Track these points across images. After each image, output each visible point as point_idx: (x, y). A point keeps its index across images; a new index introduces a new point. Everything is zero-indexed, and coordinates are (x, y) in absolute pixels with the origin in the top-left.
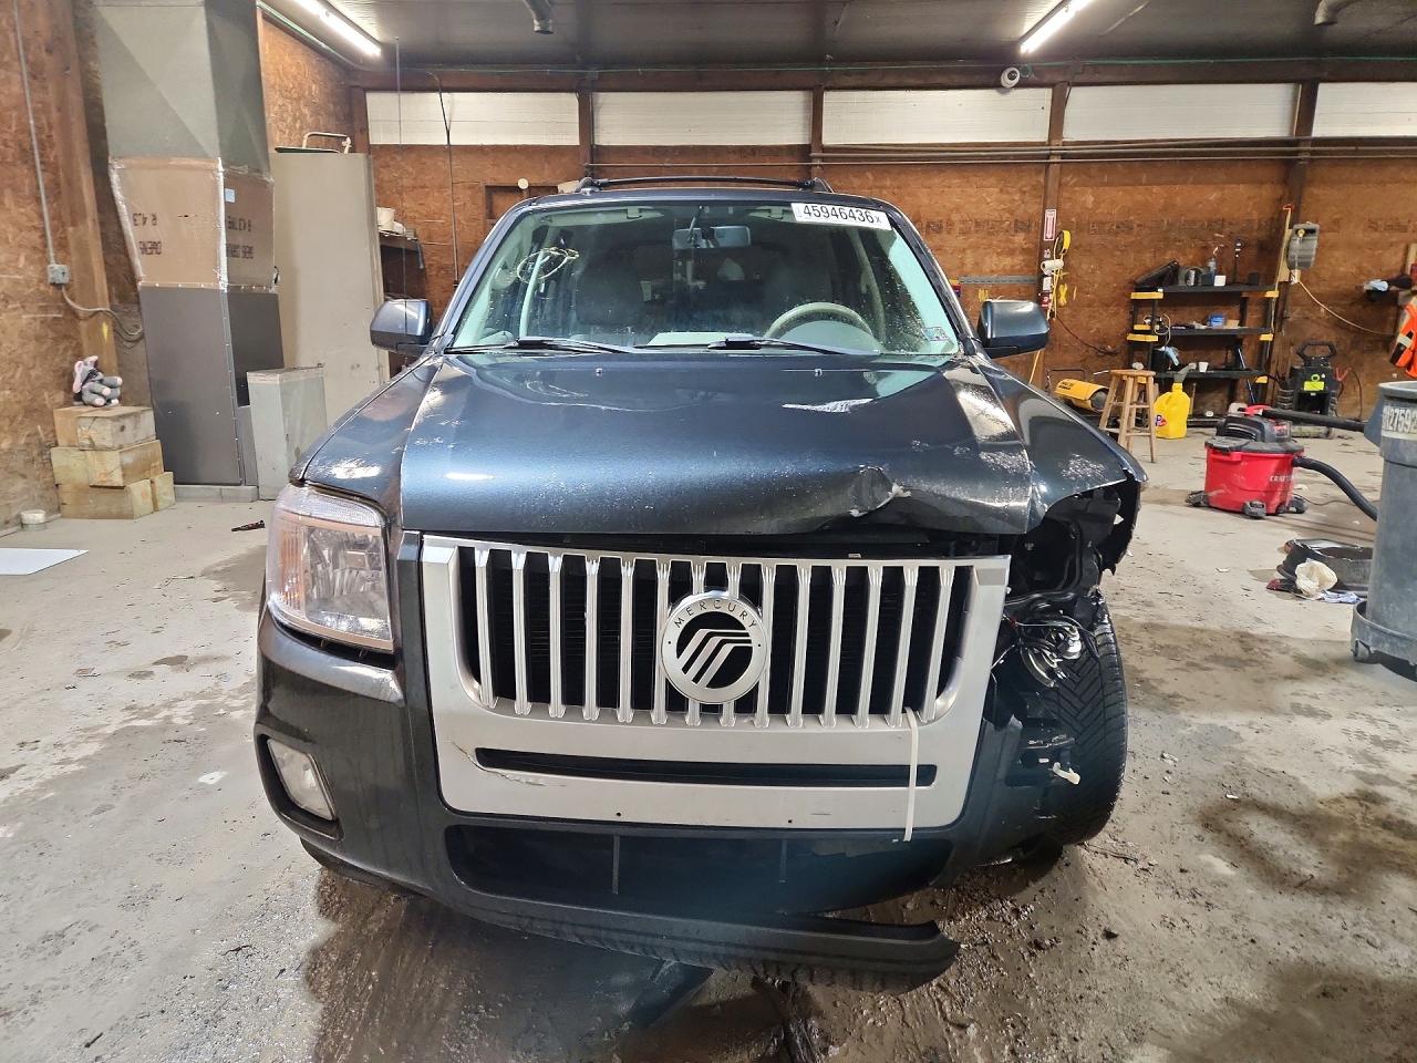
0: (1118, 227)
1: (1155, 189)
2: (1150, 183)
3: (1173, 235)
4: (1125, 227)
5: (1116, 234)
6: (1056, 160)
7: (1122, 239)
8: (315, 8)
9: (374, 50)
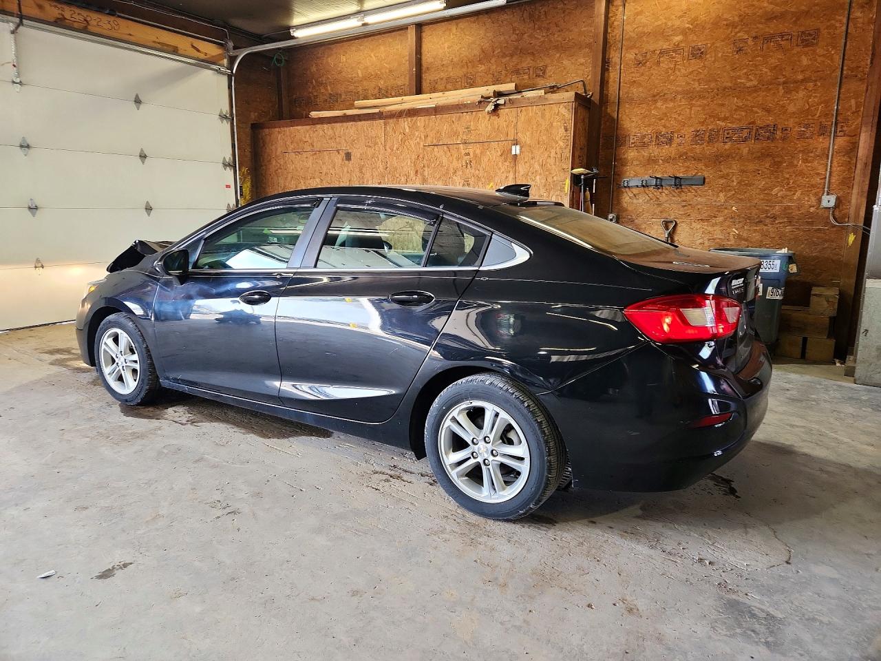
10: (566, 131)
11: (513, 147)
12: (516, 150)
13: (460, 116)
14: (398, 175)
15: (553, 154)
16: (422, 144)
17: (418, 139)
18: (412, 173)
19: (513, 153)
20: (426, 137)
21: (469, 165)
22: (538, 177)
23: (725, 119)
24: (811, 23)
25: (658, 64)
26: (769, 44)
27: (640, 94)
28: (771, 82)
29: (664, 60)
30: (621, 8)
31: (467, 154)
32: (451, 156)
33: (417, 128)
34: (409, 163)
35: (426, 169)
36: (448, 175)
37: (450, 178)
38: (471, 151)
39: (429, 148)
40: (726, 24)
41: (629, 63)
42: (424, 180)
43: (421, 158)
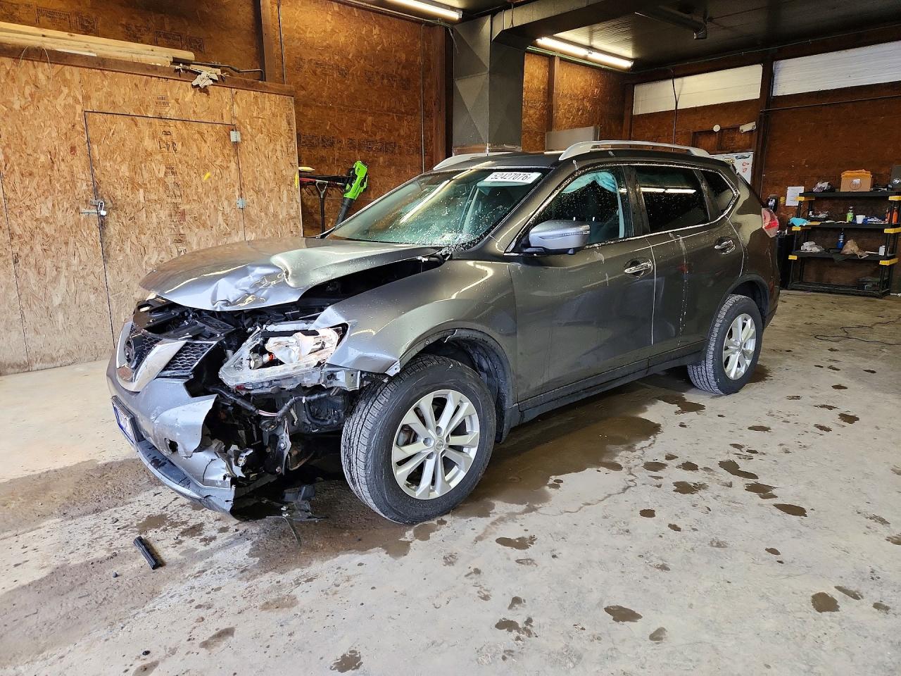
8: (582, 52)
9: (628, 64)
10: (289, 125)
11: (233, 134)
12: (235, 136)
13: (147, 81)
14: (29, 151)
15: (278, 147)
16: (79, 108)
17: (71, 101)
18: (64, 151)
19: (233, 139)
20: (87, 98)
21: (171, 149)
22: (266, 171)
23: (367, 132)
24: (405, 73)
25: (315, 73)
26: (385, 81)
27: (304, 96)
28: (389, 110)
29: (319, 70)
30: (276, 8)
31: (167, 133)
32: (139, 132)
33: (66, 82)
34: (54, 134)
35: (95, 147)
36: (139, 159)
37: (141, 162)
38: (172, 129)
39: (97, 116)
40: (359, 55)
41: (291, 64)
42: (92, 163)
43: (78, 128)
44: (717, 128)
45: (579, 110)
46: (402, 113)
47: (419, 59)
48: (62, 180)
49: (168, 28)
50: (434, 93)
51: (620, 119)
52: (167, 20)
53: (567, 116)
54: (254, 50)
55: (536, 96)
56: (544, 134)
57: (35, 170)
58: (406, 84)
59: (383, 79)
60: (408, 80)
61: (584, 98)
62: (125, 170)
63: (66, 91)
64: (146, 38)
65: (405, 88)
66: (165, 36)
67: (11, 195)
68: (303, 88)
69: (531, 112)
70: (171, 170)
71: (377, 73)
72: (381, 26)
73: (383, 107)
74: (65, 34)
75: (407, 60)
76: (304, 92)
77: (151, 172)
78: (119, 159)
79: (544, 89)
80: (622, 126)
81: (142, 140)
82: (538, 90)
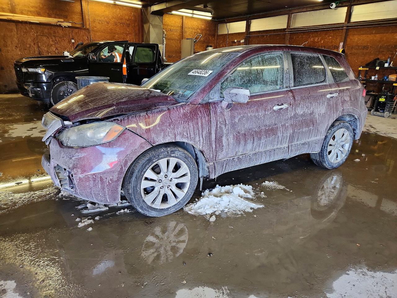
0: (364, 47)
1: (377, 35)
2: (375, 33)
3: (381, 50)
4: (365, 47)
5: (363, 49)
6: (345, 28)
7: (365, 51)
8: (191, 15)
9: (210, 18)
11: (72, 40)
13: (51, 28)
16: (35, 35)
17: (34, 33)
18: (32, 44)
19: (72, 42)
20: (37, 32)
21: (57, 44)
23: (116, 39)
24: (128, 22)
25: (99, 23)
26: (121, 25)
27: (96, 29)
28: (123, 33)
29: (100, 22)
30: (87, 6)
31: (56, 40)
32: (49, 40)
33: (33, 29)
34: (30, 40)
35: (39, 43)
36: (49, 46)
37: (50, 47)
38: (57, 39)
39: (39, 36)
40: (113, 18)
41: (92, 21)
42: (39, 47)
43: (36, 39)
44: (236, 41)
45: (195, 33)
46: (128, 34)
47: (133, 18)
48: (32, 51)
49: (58, 13)
50: (137, 28)
51: (214, 35)
52: (58, 11)
53: (190, 34)
54: (81, 17)
55: (177, 28)
56: (181, 40)
57: (26, 48)
58: (128, 26)
59: (121, 24)
60: (129, 24)
61: (197, 29)
62: (46, 49)
63: (32, 31)
64: (53, 16)
65: (128, 27)
66: (58, 15)
67: (22, 54)
68: (96, 27)
69: (175, 33)
70: (57, 49)
71: (119, 22)
72: (120, 9)
73: (121, 32)
74: (33, 17)
75: (129, 19)
76: (96, 28)
77: (52, 49)
78: (45, 46)
79: (181, 26)
80: (215, 38)
81: (50, 42)
82: (178, 27)
